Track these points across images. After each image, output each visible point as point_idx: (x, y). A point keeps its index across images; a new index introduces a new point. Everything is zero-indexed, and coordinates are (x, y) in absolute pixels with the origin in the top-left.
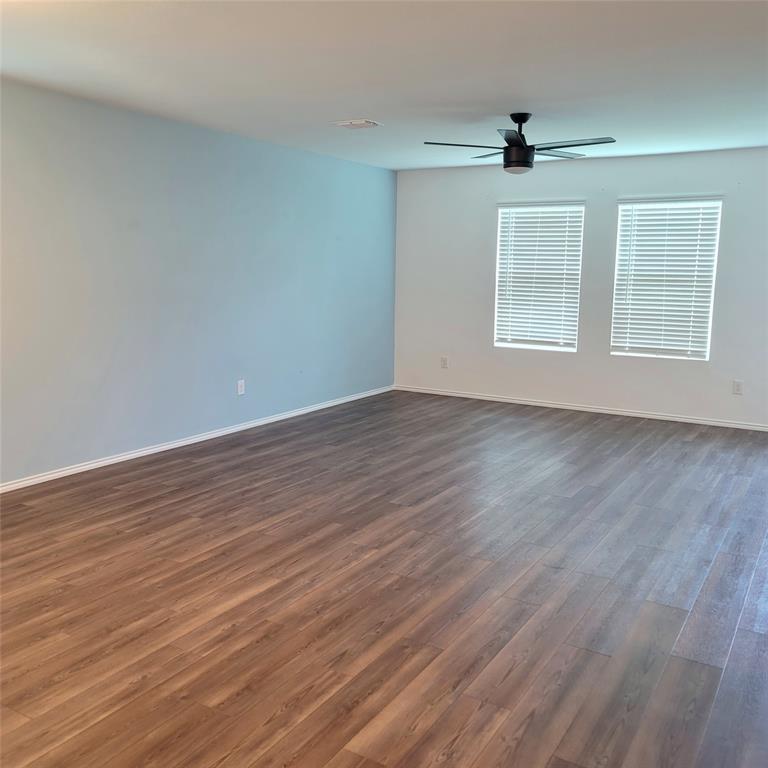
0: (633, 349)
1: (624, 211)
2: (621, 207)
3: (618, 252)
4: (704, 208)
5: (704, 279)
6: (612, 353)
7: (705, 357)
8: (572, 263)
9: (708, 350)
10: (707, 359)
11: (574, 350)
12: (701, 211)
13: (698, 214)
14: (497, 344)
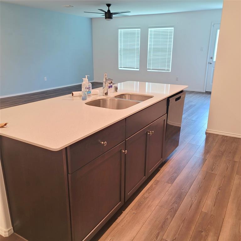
0: (153, 69)
1: (150, 30)
2: (149, 29)
3: (149, 42)
4: (170, 30)
5: (170, 50)
6: (148, 70)
7: (169, 71)
8: (137, 45)
9: (170, 69)
10: (170, 71)
11: (138, 70)
12: (169, 30)
13: (168, 31)
14: (119, 69)
